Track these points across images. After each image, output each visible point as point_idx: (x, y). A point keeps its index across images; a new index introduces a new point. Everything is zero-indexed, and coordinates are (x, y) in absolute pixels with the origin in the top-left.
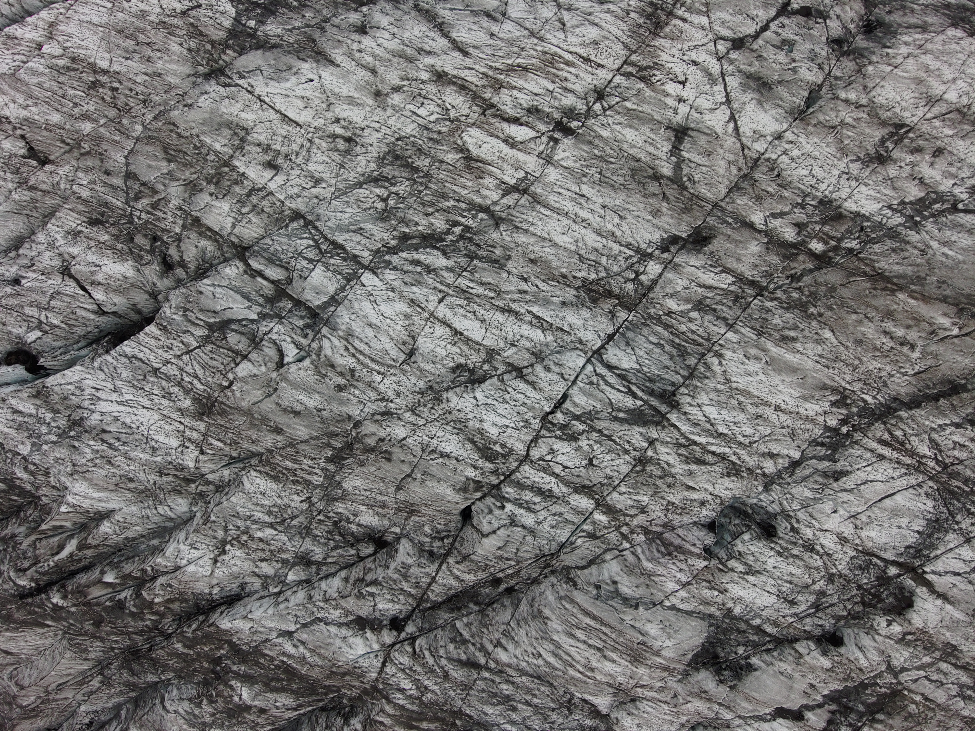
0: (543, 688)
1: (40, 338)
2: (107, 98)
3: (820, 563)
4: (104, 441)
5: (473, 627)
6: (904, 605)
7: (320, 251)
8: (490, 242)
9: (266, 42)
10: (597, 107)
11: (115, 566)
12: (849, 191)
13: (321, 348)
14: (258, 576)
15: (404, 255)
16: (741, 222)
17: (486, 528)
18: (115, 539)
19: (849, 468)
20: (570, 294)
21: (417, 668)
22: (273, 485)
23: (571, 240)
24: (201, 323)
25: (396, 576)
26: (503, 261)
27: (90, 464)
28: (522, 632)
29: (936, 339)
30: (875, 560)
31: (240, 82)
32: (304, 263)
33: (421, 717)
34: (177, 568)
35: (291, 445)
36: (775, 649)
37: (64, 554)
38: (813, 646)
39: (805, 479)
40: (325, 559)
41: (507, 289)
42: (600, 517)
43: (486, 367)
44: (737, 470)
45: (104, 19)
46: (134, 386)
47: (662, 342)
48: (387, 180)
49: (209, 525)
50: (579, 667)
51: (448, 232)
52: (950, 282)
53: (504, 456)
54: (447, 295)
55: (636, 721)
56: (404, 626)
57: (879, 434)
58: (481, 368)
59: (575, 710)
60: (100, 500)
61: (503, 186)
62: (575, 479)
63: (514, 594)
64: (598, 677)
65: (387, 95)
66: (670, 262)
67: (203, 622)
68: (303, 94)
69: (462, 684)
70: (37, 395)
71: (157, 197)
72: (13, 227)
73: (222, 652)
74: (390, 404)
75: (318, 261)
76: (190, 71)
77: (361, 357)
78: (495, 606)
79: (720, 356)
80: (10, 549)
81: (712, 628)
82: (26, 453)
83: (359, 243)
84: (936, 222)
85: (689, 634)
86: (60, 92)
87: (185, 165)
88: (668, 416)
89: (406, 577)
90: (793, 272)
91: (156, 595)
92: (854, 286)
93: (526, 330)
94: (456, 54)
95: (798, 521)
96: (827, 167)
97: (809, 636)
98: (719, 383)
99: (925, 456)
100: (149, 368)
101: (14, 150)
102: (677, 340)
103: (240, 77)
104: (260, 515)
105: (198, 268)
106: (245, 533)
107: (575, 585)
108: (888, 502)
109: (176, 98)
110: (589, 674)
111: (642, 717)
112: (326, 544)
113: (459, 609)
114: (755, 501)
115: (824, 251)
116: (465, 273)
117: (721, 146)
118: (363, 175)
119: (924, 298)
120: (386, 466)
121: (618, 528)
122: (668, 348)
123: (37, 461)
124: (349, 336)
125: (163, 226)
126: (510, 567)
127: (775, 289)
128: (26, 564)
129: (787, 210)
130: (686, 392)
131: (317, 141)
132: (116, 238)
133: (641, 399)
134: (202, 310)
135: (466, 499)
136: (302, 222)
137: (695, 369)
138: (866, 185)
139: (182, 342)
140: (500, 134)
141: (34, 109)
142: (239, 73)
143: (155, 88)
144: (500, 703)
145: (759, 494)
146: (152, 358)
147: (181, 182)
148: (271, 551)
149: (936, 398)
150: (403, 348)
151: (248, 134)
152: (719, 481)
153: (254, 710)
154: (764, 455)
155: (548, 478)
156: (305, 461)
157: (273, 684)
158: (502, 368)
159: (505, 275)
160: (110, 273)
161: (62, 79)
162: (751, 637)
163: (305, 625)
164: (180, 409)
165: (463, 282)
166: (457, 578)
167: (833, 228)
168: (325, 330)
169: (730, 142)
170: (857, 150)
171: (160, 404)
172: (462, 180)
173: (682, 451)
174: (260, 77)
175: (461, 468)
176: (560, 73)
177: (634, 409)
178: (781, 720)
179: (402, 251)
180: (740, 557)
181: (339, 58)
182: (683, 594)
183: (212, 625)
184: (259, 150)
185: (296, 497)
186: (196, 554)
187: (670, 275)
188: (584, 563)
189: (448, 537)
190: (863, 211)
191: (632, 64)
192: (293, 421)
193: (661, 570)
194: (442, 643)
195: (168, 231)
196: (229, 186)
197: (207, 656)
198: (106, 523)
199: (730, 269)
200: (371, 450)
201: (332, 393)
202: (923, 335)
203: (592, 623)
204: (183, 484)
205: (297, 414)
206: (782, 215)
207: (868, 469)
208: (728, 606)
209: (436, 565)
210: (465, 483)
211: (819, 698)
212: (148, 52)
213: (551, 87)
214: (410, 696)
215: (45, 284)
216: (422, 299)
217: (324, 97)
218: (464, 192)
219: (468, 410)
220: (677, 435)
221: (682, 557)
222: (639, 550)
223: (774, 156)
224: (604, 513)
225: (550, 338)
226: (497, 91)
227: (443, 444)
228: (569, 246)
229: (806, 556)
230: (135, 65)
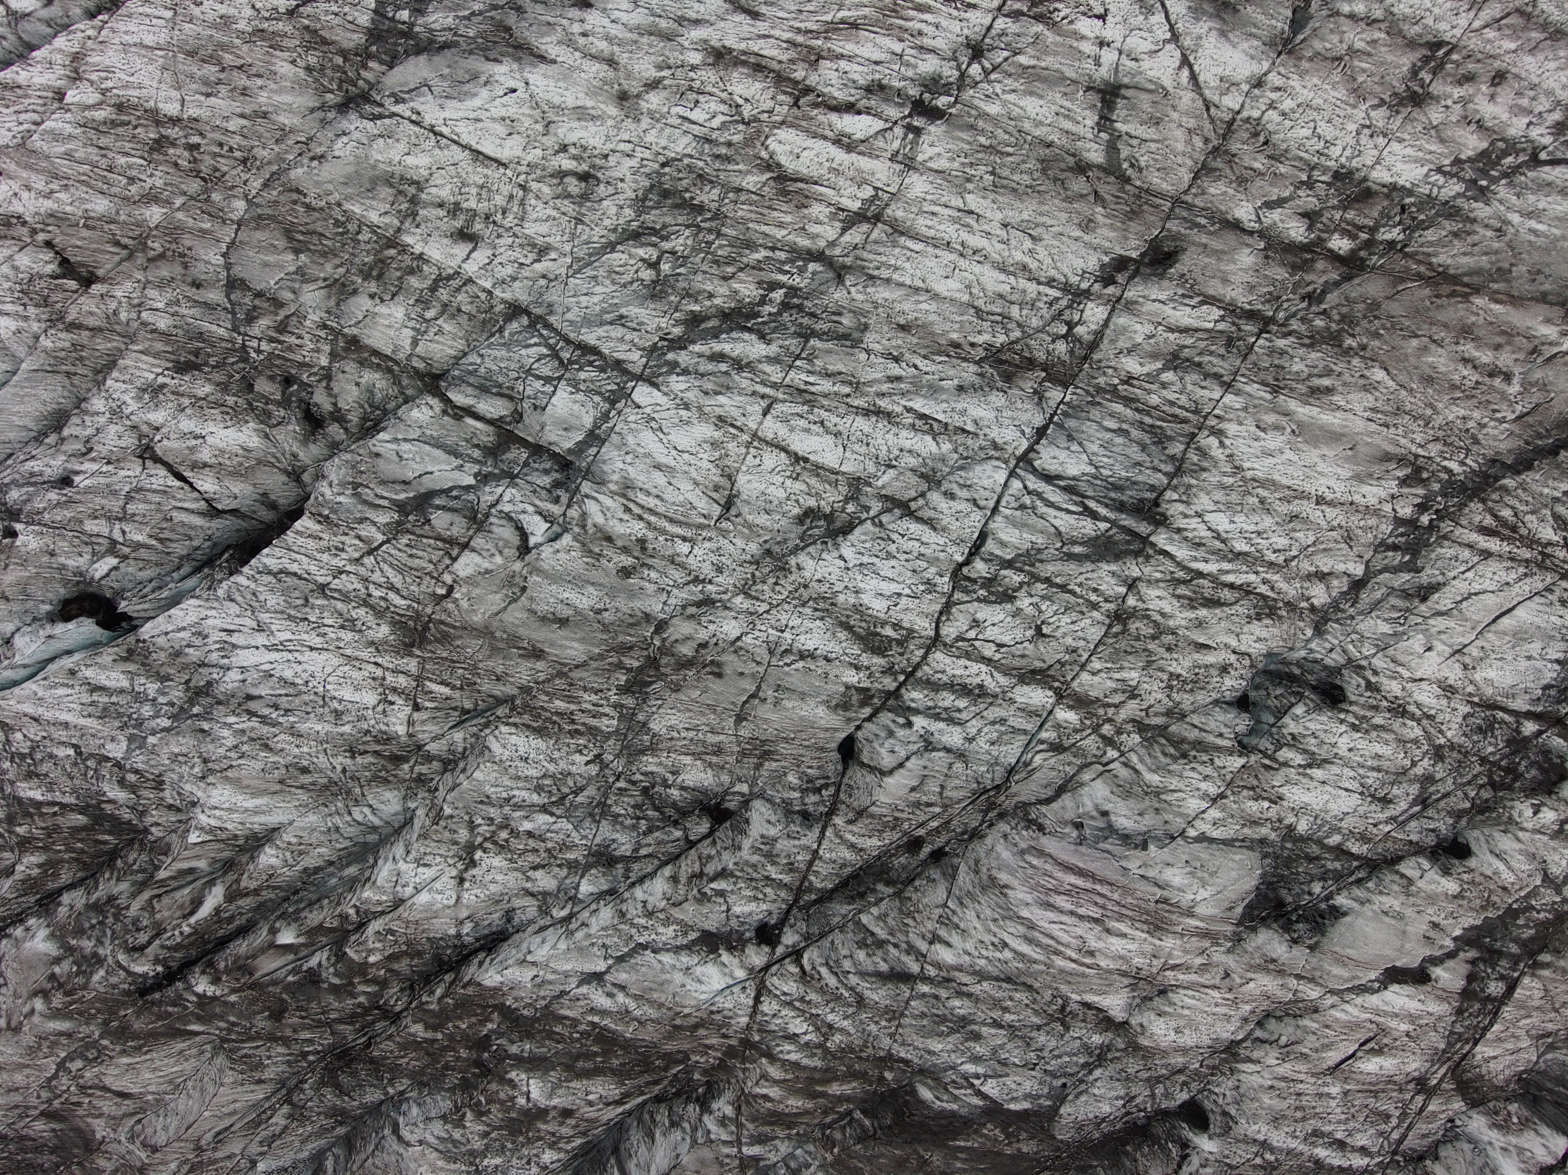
0: (1017, 996)
1: (115, 568)
2: (183, 163)
3: (1418, 732)
4: (252, 714)
5: (889, 920)
6: (1554, 778)
7: (561, 361)
8: (832, 307)
9: (432, 42)
10: (975, 70)
11: (294, 918)
12: (1375, 153)
13: (584, 515)
14: (532, 895)
15: (697, 348)
16: (1221, 222)
17: (887, 761)
18: (287, 874)
19: (1440, 579)
20: (969, 372)
21: (813, 996)
22: (538, 743)
23: (959, 286)
24: (385, 503)
25: (755, 858)
26: (856, 335)
27: (233, 755)
28: (970, 914)
29: (1540, 360)
30: (1500, 715)
31: (398, 109)
32: (538, 384)
33: (829, 1076)
34: (399, 903)
35: (560, 674)
36: (1368, 879)
37: (206, 910)
38: (1426, 865)
39: (1376, 605)
40: (636, 850)
41: (870, 377)
42: (1067, 716)
43: (851, 508)
44: (1270, 608)
45: (163, 37)
46: (290, 618)
47: (1125, 426)
48: (654, 232)
49: (442, 823)
50: (1069, 952)
51: (763, 301)
52: (1547, 271)
53: (900, 643)
54: (775, 400)
55: (1173, 1024)
56: (779, 936)
57: (1478, 518)
58: (843, 510)
59: (1073, 1023)
60: (256, 812)
61: (842, 215)
62: (1018, 662)
63: (945, 860)
64: (1103, 964)
65: (638, 96)
66: (1119, 299)
67: (452, 983)
68: (503, 113)
69: (887, 1010)
70: (130, 656)
71: (283, 313)
72: (46, 396)
73: (490, 1026)
74: (709, 587)
75: (559, 379)
76: (313, 103)
77: (653, 519)
78: (917, 883)
79: (1219, 433)
80: (110, 920)
81: (1268, 861)
82: (119, 756)
83: (622, 340)
84: (1510, 184)
85: (1234, 874)
86: (104, 163)
87: (324, 255)
88: (1152, 539)
89: (771, 857)
90: (1310, 288)
91: (370, 951)
92: (1405, 297)
93: (907, 439)
94: (740, 17)
95: (1376, 673)
96: (1337, 121)
97: (1417, 850)
98: (1225, 474)
99: (1550, 544)
100: (311, 586)
101: (36, 268)
102: (1148, 420)
103: (397, 102)
104: (525, 794)
105: (364, 419)
106: (504, 826)
107: (1041, 828)
108: (1505, 621)
109: (297, 149)
110: (1088, 961)
111: (1181, 1016)
112: (634, 827)
113: (862, 895)
114: (1303, 653)
115: (1353, 251)
116: (798, 363)
117: (1174, 108)
118: (614, 230)
119: (1514, 300)
120: (715, 685)
121: (1096, 729)
122: (1135, 433)
123: (140, 766)
124: (626, 489)
125: (299, 358)
126: (934, 817)
127: (1287, 319)
128: (143, 938)
129: (1287, 194)
130: (1175, 496)
131: (534, 186)
132: (224, 387)
133: (1106, 519)
134: (383, 483)
135: (849, 720)
136: (525, 321)
137: (1183, 460)
138: (1400, 141)
139: (359, 537)
140: (828, 133)
141: (62, 196)
142: (393, 95)
143: (259, 137)
144: (952, 1031)
145: (1308, 641)
146: (313, 569)
147: (321, 283)
148: (548, 851)
149: (1554, 451)
150: (715, 495)
151: (421, 189)
152: (1246, 629)
153: (553, 1114)
154: (1309, 577)
155: (975, 667)
156: (586, 697)
157: (580, 1064)
158: (876, 506)
159: (863, 356)
160: (222, 445)
161: (104, 141)
162: (1330, 865)
163: (620, 959)
164: (372, 643)
165: (797, 377)
166: (852, 846)
167: (1360, 212)
168: (586, 487)
169: (1187, 98)
170: (1378, 89)
171: (339, 639)
172: (776, 214)
173: (1182, 590)
174: (430, 97)
175: (835, 671)
176: (910, 24)
177: (1097, 537)
178: (1395, 987)
179: (693, 342)
180: (1295, 741)
181: (553, 51)
182: (1214, 813)
183: (469, 983)
184: (442, 213)
185: (577, 758)
186: (427, 873)
187: (1122, 320)
188: (1050, 792)
189: (826, 786)
190: (1401, 182)
192: (558, 634)
193: (1174, 783)
194: (845, 952)
195: (309, 366)
196: (400, 278)
197: (465, 1037)
198: (269, 850)
199: (1213, 298)
200: (689, 663)
201: (615, 581)
202: (1521, 356)
203: (1080, 882)
204: (390, 767)
205: (563, 622)
206: (1280, 202)
207: (1470, 575)
208: (1286, 822)
209: (817, 831)
210: (844, 695)
211: (1449, 943)
212: (242, 80)
213: (898, 47)
214: (807, 1044)
215: (115, 479)
216: (735, 413)
217: (537, 113)
218: (780, 233)
219: (833, 578)
220: (1170, 566)
221: (1205, 758)
222: (1134, 758)
223: (1256, 114)
224: (1071, 708)
225: (946, 447)
226: (814, 64)
227: (802, 638)
228: (957, 295)
229: (1396, 724)
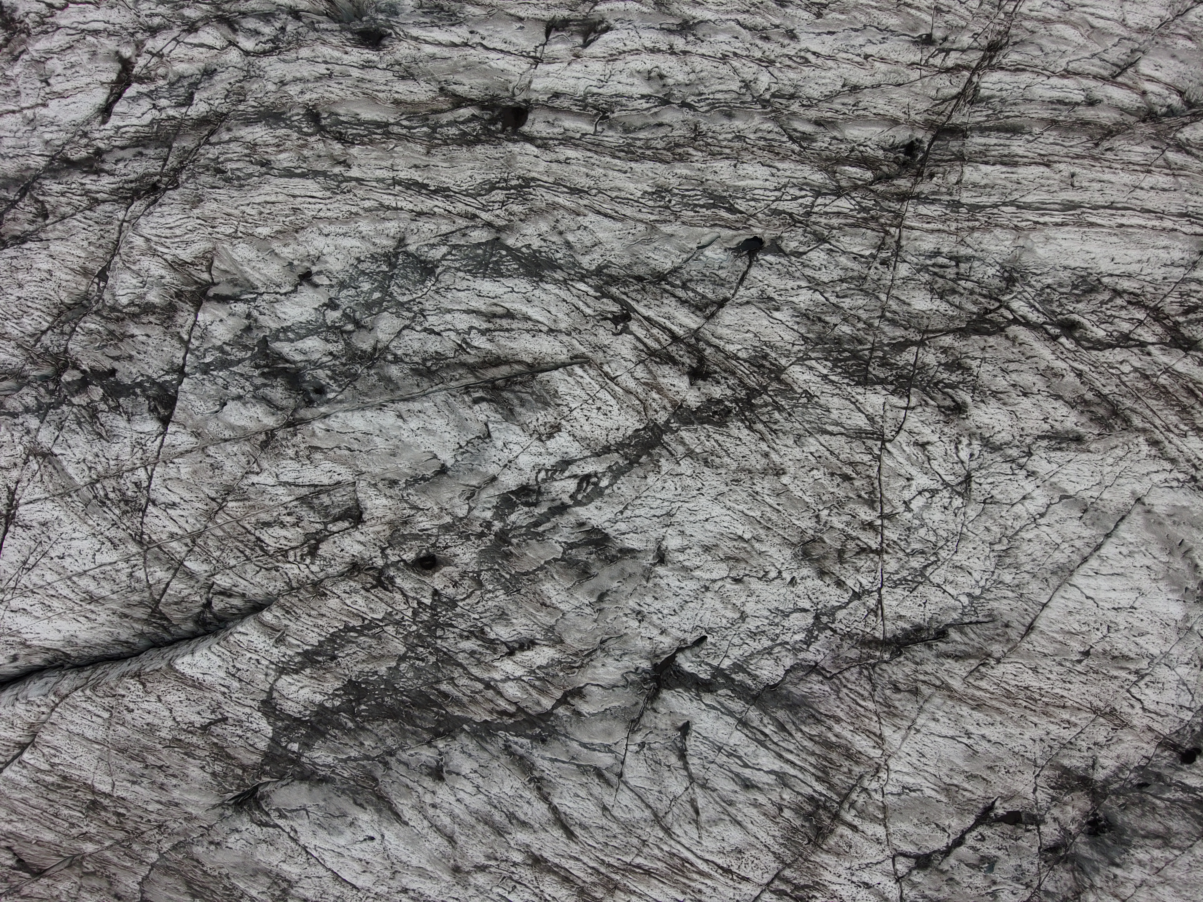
191: (787, 881)
230: (143, 792)
